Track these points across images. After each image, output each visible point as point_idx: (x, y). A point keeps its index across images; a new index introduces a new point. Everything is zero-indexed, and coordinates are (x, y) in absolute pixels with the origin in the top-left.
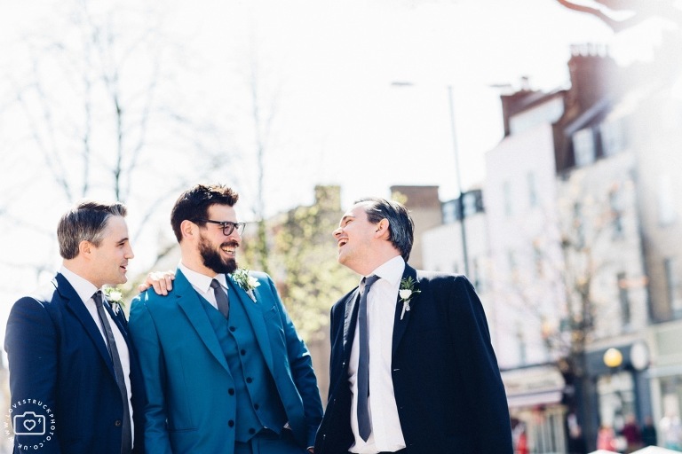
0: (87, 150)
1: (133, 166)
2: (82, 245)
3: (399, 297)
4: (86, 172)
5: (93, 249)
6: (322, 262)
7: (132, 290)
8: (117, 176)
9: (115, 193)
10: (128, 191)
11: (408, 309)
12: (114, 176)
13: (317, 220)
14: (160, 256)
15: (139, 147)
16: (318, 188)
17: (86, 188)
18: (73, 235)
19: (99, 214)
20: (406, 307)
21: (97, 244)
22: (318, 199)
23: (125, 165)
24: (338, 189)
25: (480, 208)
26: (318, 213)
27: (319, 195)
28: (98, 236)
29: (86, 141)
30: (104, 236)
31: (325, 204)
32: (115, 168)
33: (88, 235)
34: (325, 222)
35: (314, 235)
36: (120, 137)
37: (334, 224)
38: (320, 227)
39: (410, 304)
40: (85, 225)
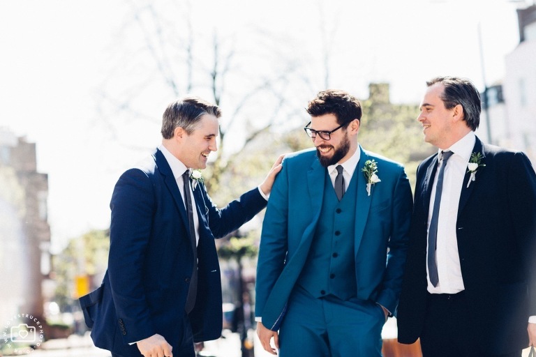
0: (190, 57)
1: (226, 70)
2: (177, 130)
3: (468, 169)
4: (190, 75)
5: (185, 135)
6: (376, 144)
7: (227, 167)
8: (214, 78)
9: (212, 91)
10: (223, 89)
11: (474, 180)
12: (211, 78)
13: (371, 110)
14: (249, 140)
15: (231, 55)
16: (371, 85)
17: (190, 88)
18: (172, 120)
19: (197, 109)
20: (472, 177)
21: (189, 133)
22: (371, 95)
23: (220, 69)
24: (387, 85)
25: (500, 99)
26: (372, 105)
27: (373, 91)
28: (191, 126)
29: (189, 50)
30: (195, 128)
31: (378, 98)
32: (212, 71)
33: (183, 123)
34: (378, 112)
35: (369, 122)
36: (216, 47)
37: (384, 113)
38: (374, 115)
39: (476, 175)
40: (183, 115)
